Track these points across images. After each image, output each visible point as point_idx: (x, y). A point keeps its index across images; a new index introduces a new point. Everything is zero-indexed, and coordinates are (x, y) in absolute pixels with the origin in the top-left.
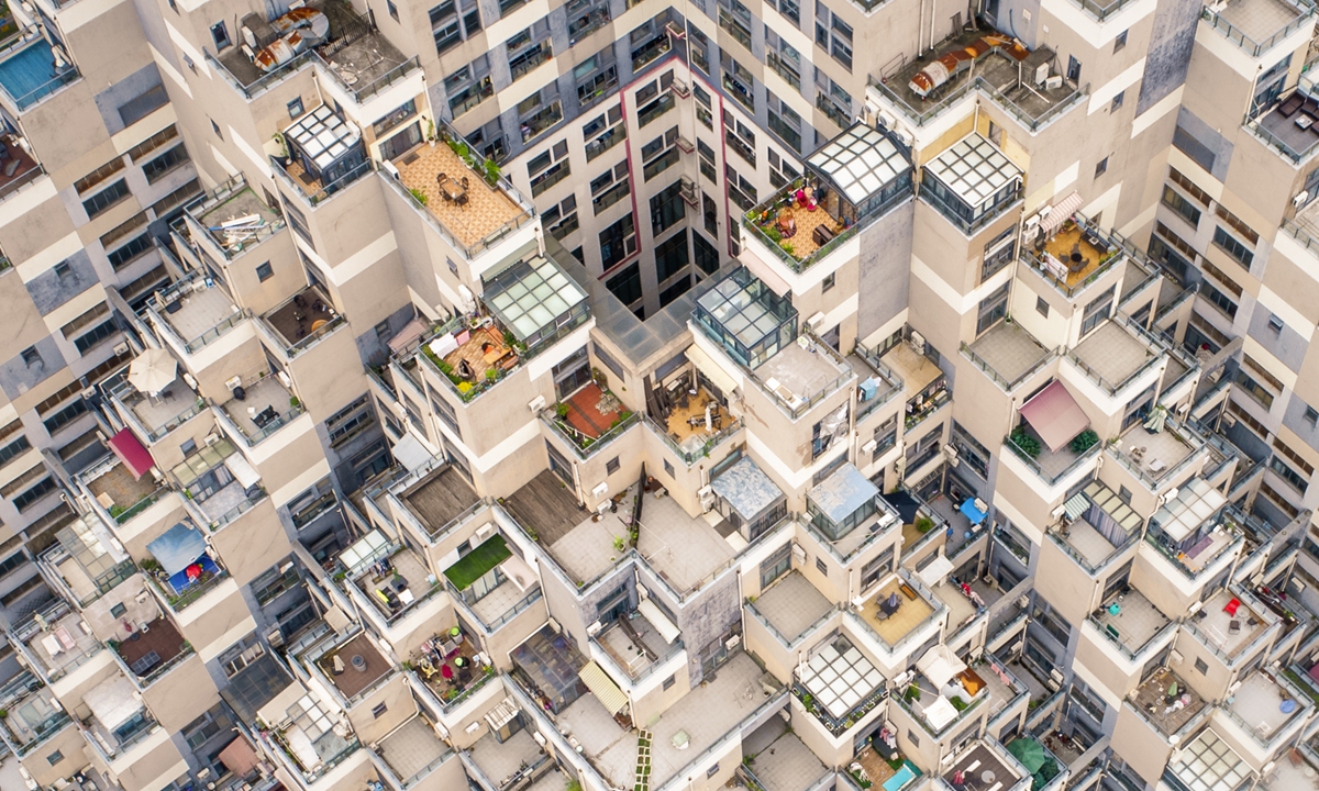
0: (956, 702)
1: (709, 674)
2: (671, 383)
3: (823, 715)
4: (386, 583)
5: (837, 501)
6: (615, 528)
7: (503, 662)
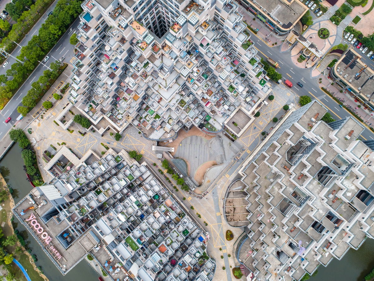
0: (197, 73)
1: (171, 73)
2: (164, 45)
3: (184, 76)
4: (137, 68)
5: (182, 55)
6: (160, 60)
7: (150, 74)
